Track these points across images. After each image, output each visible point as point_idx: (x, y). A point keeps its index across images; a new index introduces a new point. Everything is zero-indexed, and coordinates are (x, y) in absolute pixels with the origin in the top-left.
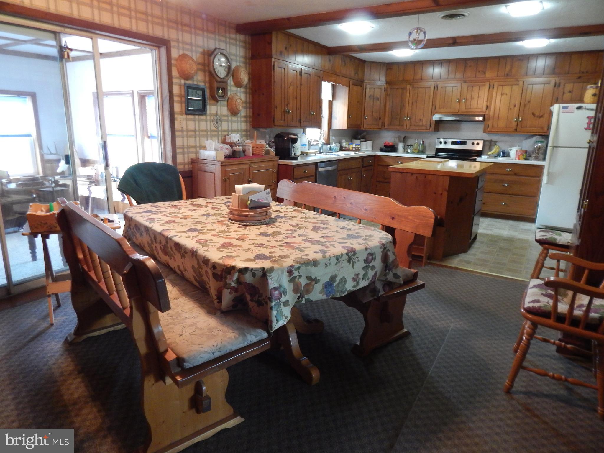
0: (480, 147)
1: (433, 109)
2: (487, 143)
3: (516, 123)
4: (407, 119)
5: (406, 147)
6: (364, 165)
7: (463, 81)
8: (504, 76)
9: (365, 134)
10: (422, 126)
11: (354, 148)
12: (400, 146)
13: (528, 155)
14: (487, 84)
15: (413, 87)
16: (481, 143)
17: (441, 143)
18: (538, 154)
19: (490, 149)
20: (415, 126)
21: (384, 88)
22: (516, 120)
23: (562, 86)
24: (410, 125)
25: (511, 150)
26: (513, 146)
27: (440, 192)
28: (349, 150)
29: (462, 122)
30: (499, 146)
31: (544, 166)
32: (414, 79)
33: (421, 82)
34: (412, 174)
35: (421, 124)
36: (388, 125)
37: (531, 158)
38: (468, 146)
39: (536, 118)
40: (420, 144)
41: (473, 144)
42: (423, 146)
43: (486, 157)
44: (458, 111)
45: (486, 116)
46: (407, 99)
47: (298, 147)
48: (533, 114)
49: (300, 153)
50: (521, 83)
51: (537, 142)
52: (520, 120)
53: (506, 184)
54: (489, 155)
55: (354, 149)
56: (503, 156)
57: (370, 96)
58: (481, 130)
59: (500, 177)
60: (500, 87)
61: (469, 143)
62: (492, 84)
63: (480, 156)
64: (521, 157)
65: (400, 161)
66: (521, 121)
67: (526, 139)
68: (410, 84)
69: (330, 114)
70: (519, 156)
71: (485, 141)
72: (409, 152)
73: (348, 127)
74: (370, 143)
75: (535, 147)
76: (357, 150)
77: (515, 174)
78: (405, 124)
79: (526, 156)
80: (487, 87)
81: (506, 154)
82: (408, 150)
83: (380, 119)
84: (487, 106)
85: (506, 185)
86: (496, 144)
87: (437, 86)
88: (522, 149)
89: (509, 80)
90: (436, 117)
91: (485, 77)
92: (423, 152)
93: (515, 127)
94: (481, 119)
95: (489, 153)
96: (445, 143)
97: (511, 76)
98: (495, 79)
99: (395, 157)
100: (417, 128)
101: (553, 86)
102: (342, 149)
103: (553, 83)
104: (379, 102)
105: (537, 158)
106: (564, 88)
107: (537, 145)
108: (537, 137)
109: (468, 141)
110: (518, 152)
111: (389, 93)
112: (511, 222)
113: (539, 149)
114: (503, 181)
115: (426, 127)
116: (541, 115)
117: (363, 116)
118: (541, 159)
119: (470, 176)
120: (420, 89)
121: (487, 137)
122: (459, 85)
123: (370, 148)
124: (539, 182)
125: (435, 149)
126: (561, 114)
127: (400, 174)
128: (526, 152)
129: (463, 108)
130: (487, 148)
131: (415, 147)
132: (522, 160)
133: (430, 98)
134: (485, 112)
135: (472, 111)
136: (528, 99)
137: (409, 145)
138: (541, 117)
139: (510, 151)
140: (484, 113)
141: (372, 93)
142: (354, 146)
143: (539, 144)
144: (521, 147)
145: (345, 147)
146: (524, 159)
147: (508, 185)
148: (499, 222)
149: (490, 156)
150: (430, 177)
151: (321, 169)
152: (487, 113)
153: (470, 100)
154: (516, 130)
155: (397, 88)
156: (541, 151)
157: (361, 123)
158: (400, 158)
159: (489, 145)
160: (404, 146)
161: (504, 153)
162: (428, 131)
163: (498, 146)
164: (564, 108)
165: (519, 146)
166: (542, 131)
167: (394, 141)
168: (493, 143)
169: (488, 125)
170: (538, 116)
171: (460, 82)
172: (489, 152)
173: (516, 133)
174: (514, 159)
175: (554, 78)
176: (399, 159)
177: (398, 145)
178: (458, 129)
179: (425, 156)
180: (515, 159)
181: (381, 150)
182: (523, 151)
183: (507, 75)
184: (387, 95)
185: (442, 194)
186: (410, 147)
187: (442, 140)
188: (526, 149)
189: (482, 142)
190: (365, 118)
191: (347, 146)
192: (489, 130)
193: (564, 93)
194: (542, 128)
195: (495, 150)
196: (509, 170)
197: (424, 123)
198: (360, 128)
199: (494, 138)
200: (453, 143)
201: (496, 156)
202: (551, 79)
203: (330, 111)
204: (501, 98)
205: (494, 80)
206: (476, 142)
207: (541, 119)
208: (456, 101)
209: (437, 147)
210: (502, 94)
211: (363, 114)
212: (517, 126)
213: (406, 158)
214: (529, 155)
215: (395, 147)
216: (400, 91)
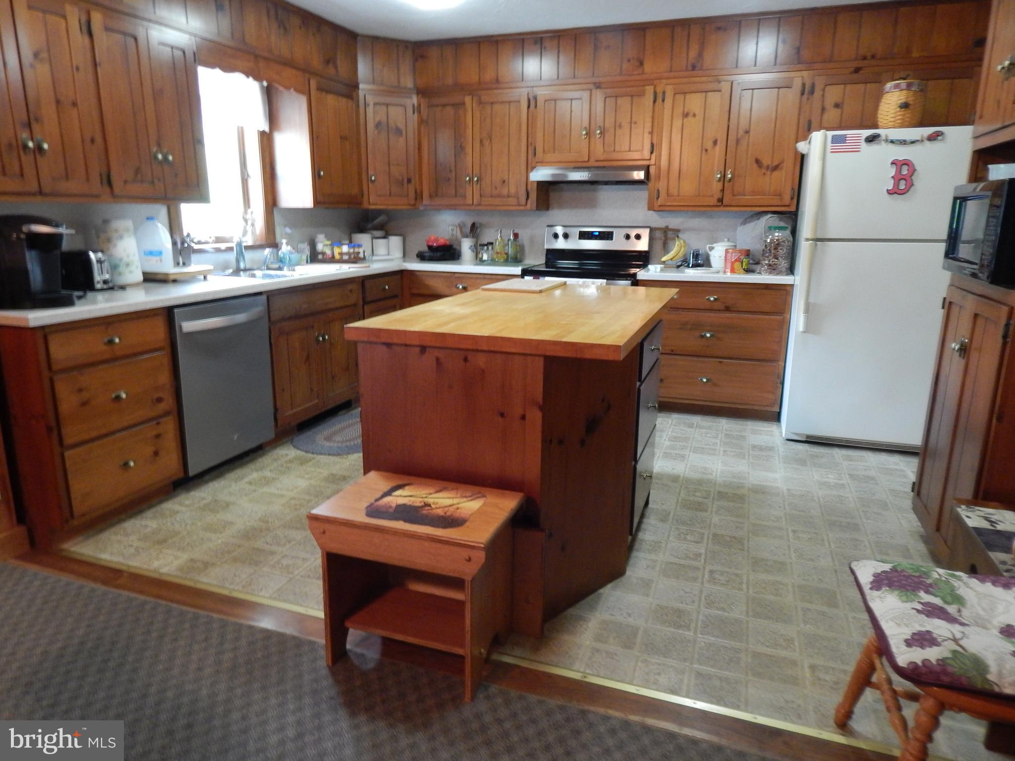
0: (642, 245)
1: (530, 157)
2: (658, 234)
3: (720, 185)
4: (471, 180)
5: (479, 248)
6: (369, 299)
7: (595, 83)
8: (687, 70)
9: (381, 219)
10: (509, 196)
11: (346, 254)
12: (466, 246)
13: (751, 261)
14: (649, 90)
15: (480, 102)
16: (645, 234)
17: (556, 236)
18: (776, 257)
19: (666, 249)
20: (492, 196)
21: (413, 105)
22: (719, 176)
23: (818, 93)
24: (481, 195)
25: (712, 249)
26: (716, 241)
27: (519, 411)
28: (332, 260)
29: (601, 187)
30: (684, 242)
31: (792, 286)
32: (480, 83)
33: (497, 89)
34: (423, 349)
35: (505, 192)
36: (431, 196)
37: (758, 268)
38: (617, 244)
39: (764, 171)
40: (509, 240)
41: (628, 237)
42: (516, 245)
43: (659, 267)
44: (586, 159)
45: (652, 170)
46: (469, 132)
47: (125, 259)
48: (758, 161)
49: (141, 278)
50: (725, 87)
51: (771, 229)
52: (729, 176)
53: (708, 331)
54: (664, 262)
55: (346, 257)
56: (696, 265)
57: (378, 125)
58: (644, 204)
59: (691, 317)
60: (680, 97)
61: (618, 234)
62: (659, 90)
63: (644, 266)
64: (737, 265)
65: (461, 284)
66: (730, 180)
67: (744, 223)
68: (471, 93)
69: (268, 168)
70: (733, 263)
71: (652, 230)
72: (485, 261)
73: (316, 201)
74: (395, 241)
75: (769, 241)
76: (355, 259)
77: (727, 309)
78: (469, 193)
79: (749, 263)
80: (649, 97)
81: (700, 260)
82: (482, 256)
83: (409, 181)
84: (652, 145)
85: (708, 335)
86: (678, 237)
87: (535, 98)
88: (735, 246)
89: (698, 79)
90: (541, 174)
91: (643, 73)
92: (516, 260)
93: (719, 195)
94: (639, 175)
95: (664, 259)
96: (566, 236)
97: (702, 70)
98: (667, 78)
99: (449, 275)
100: (497, 201)
101: (799, 94)
102: (314, 257)
103: (797, 84)
104: (402, 140)
105: (773, 269)
106: (823, 95)
107: (773, 236)
108: (770, 215)
109: (615, 231)
110: (729, 255)
111: (425, 117)
112: (724, 424)
113: (777, 245)
114: (698, 326)
115: (518, 198)
116: (775, 163)
117: (364, 176)
118: (784, 269)
119: (611, 357)
120: (496, 107)
121: (658, 220)
122: (586, 95)
123: (397, 253)
124: (783, 327)
125: (545, 252)
126: (829, 155)
127: (384, 348)
128: (748, 253)
129: (599, 151)
130: (658, 245)
131: (498, 247)
132: (739, 274)
133: (520, 126)
134: (650, 159)
135: (620, 158)
136: (744, 124)
137: (486, 243)
138: (776, 168)
139: (710, 253)
140: (646, 163)
141: (381, 116)
142: (345, 249)
143: (777, 234)
144: (736, 243)
145: (323, 254)
146: (744, 269)
147: (712, 336)
148: (699, 427)
149: (666, 266)
150: (481, 361)
151: (189, 326)
152: (653, 162)
153: (612, 130)
154: (721, 200)
155: (444, 106)
156: (782, 252)
157: (362, 191)
158: (461, 275)
159: (663, 238)
160: (475, 246)
161: (696, 256)
162: (522, 208)
163: (682, 241)
164: (835, 139)
165: (729, 240)
166: (779, 203)
167: (453, 235)
168: (670, 234)
169: (658, 191)
170: (768, 168)
171: (585, 86)
172: (664, 255)
173: (722, 208)
174: (722, 270)
175: (798, 74)
176: (459, 278)
177: (460, 244)
178: (592, 204)
179: (518, 270)
180: (725, 272)
181: (422, 257)
182: (740, 251)
183: (694, 68)
184: (421, 121)
185: (523, 417)
186: (486, 248)
187: (560, 230)
188: (746, 247)
189: (647, 231)
190: (371, 180)
191: (328, 252)
192: (660, 202)
193: (823, 109)
194: (780, 195)
195: (676, 250)
196: (712, 299)
197: (513, 191)
198: (360, 204)
199: (674, 221)
200: (584, 236)
201: (680, 263)
202: (792, 74)
203: (267, 160)
204: (683, 122)
205: (664, 81)
206: (633, 233)
207: (776, 174)
208: (581, 135)
209: (547, 247)
210: (686, 115)
211: (364, 169)
212: (723, 190)
213: (475, 276)
214: (754, 260)
215: (455, 249)
216: (450, 110)
